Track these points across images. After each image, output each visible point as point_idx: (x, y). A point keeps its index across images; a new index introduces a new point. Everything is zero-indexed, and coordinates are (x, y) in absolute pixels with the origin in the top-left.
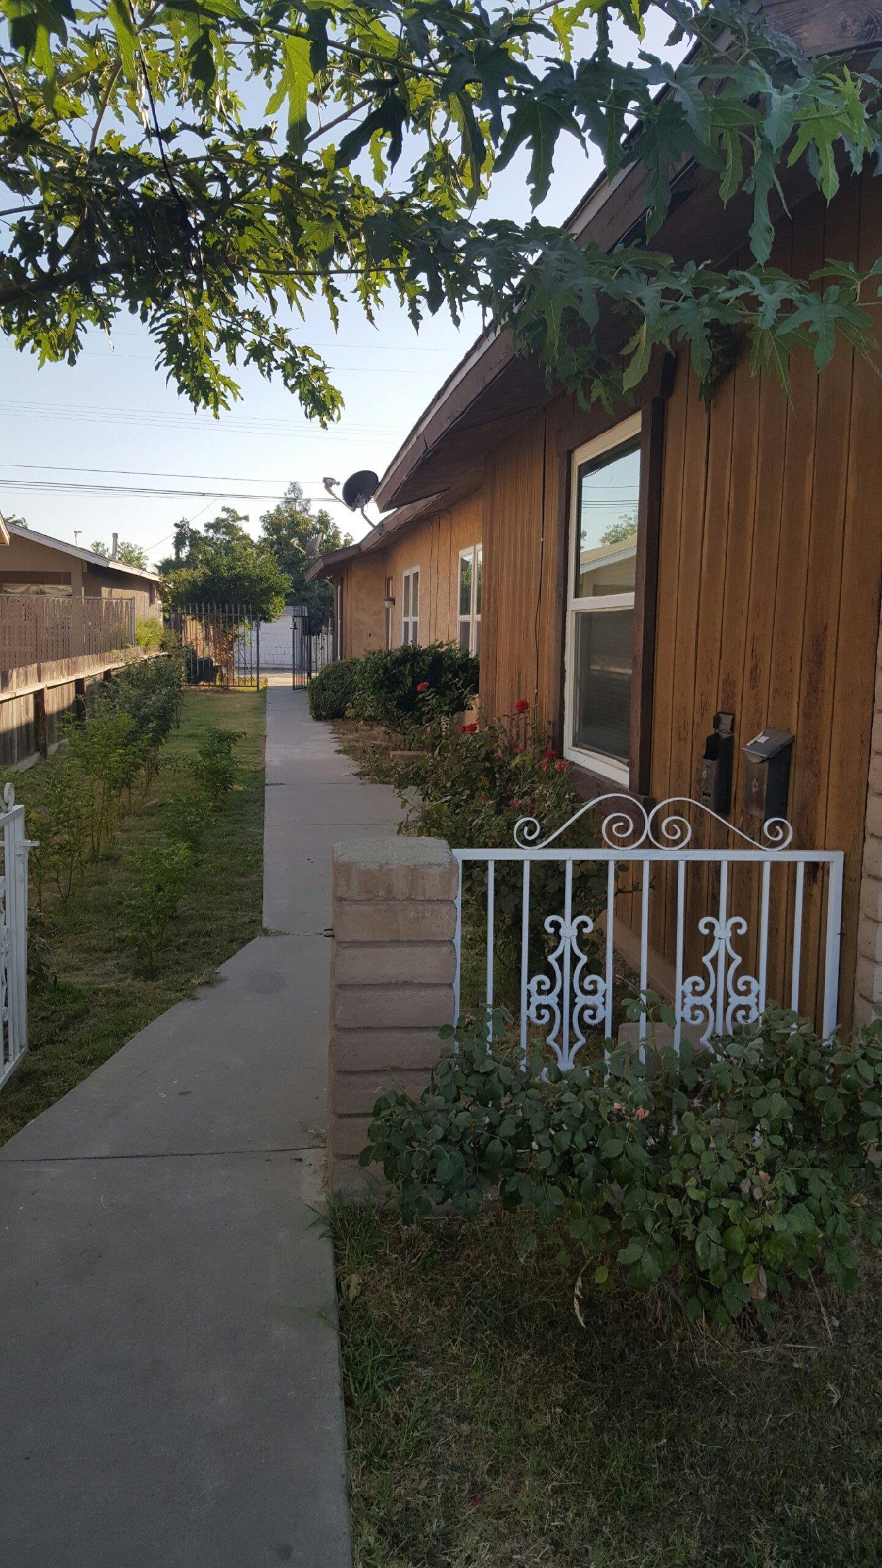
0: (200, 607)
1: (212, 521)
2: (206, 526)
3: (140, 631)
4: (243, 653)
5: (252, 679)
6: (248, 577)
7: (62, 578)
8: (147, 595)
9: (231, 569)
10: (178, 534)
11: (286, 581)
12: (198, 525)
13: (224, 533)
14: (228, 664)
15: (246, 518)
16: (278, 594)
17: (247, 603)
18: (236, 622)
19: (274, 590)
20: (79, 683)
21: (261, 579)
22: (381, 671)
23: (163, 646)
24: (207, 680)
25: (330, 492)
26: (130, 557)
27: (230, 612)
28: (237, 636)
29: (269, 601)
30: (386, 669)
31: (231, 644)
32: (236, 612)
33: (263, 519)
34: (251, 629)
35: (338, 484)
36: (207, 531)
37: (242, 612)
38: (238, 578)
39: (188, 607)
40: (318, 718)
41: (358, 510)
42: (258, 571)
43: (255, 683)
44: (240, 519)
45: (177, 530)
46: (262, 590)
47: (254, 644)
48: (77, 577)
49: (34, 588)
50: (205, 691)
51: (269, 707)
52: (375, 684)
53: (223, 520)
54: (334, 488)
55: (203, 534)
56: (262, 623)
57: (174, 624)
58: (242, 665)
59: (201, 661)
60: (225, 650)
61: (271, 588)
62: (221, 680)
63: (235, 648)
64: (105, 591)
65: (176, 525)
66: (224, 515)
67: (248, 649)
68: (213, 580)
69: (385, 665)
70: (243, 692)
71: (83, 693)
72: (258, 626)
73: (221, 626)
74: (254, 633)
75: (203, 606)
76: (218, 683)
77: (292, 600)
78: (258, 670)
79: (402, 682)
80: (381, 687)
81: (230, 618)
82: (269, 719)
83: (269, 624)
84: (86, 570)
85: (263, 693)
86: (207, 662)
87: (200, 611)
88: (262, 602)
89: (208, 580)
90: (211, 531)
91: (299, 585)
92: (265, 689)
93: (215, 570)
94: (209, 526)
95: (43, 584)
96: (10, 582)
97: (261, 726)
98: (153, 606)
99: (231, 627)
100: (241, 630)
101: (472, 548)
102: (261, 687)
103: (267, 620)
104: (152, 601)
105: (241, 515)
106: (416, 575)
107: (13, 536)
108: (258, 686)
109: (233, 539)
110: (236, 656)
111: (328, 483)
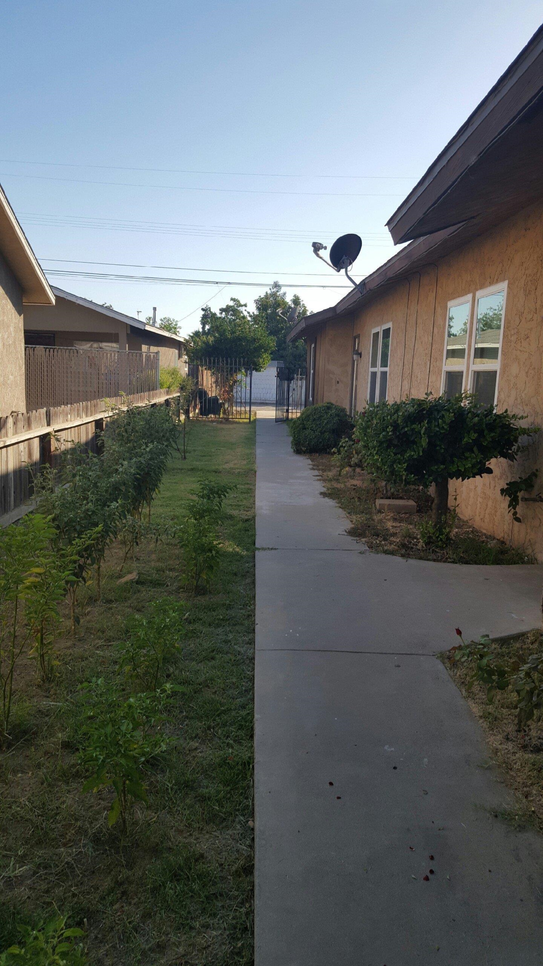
0: (210, 360)
1: (224, 307)
2: (220, 310)
3: (164, 377)
4: (241, 392)
5: (245, 413)
6: (245, 338)
7: (112, 338)
8: (177, 351)
9: (233, 333)
10: (203, 315)
11: (272, 342)
12: (215, 310)
13: (231, 315)
14: (231, 401)
15: (245, 305)
16: (266, 351)
17: (244, 358)
18: (235, 372)
19: (263, 348)
20: (98, 423)
21: (255, 340)
22: (390, 429)
23: (182, 388)
24: (214, 414)
25: (318, 255)
26: (169, 326)
27: (231, 364)
28: (235, 382)
29: (259, 356)
30: (396, 426)
31: (231, 388)
32: (235, 364)
33: (256, 301)
34: (246, 376)
35: (325, 248)
36: (221, 313)
37: (240, 364)
38: (239, 339)
39: (201, 360)
40: (298, 452)
41: (343, 271)
42: (252, 334)
43: (247, 416)
44: (242, 306)
45: (203, 313)
46: (254, 348)
47: (248, 388)
48: (123, 337)
49: (95, 345)
50: (212, 421)
51: (258, 439)
52: (381, 443)
53: (231, 307)
54: (321, 252)
55: (219, 315)
56: (254, 372)
57: (194, 373)
58: (239, 400)
59: (210, 399)
60: (227, 391)
61: (261, 347)
62: (224, 413)
63: (235, 390)
64: (144, 348)
65: (203, 309)
66: (232, 303)
67: (244, 390)
68: (221, 340)
69: (395, 422)
70: (239, 423)
71: (102, 430)
72: (251, 374)
73: (225, 374)
74: (248, 379)
75: (212, 359)
76: (221, 416)
77: (276, 356)
78: (251, 404)
79: (414, 442)
80: (388, 447)
81: (231, 369)
82: (259, 451)
83: (258, 373)
84: (129, 332)
85: (254, 423)
86: (215, 400)
87: (210, 363)
88: (255, 357)
89: (218, 341)
90: (224, 313)
91: (281, 344)
92: (255, 420)
93: (222, 334)
94: (222, 310)
95: (101, 342)
96: (77, 340)
97: (251, 458)
98: (181, 359)
99: (232, 375)
100: (239, 377)
101: (469, 296)
102: (252, 419)
103: (257, 370)
104: (180, 356)
105: (242, 303)
106: (387, 332)
107: (58, 298)
108: (250, 419)
109: (237, 319)
110: (235, 395)
111: (317, 247)
